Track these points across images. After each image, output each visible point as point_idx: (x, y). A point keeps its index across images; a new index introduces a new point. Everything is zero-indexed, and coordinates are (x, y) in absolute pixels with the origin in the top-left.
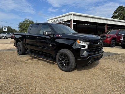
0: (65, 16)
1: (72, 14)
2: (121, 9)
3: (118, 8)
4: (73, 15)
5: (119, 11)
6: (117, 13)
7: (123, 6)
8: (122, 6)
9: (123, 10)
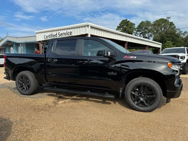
0: (74, 28)
1: (88, 26)
2: (126, 23)
3: (122, 22)
4: (90, 27)
5: (123, 25)
6: (121, 29)
7: (128, 20)
8: (126, 20)
9: (127, 25)
